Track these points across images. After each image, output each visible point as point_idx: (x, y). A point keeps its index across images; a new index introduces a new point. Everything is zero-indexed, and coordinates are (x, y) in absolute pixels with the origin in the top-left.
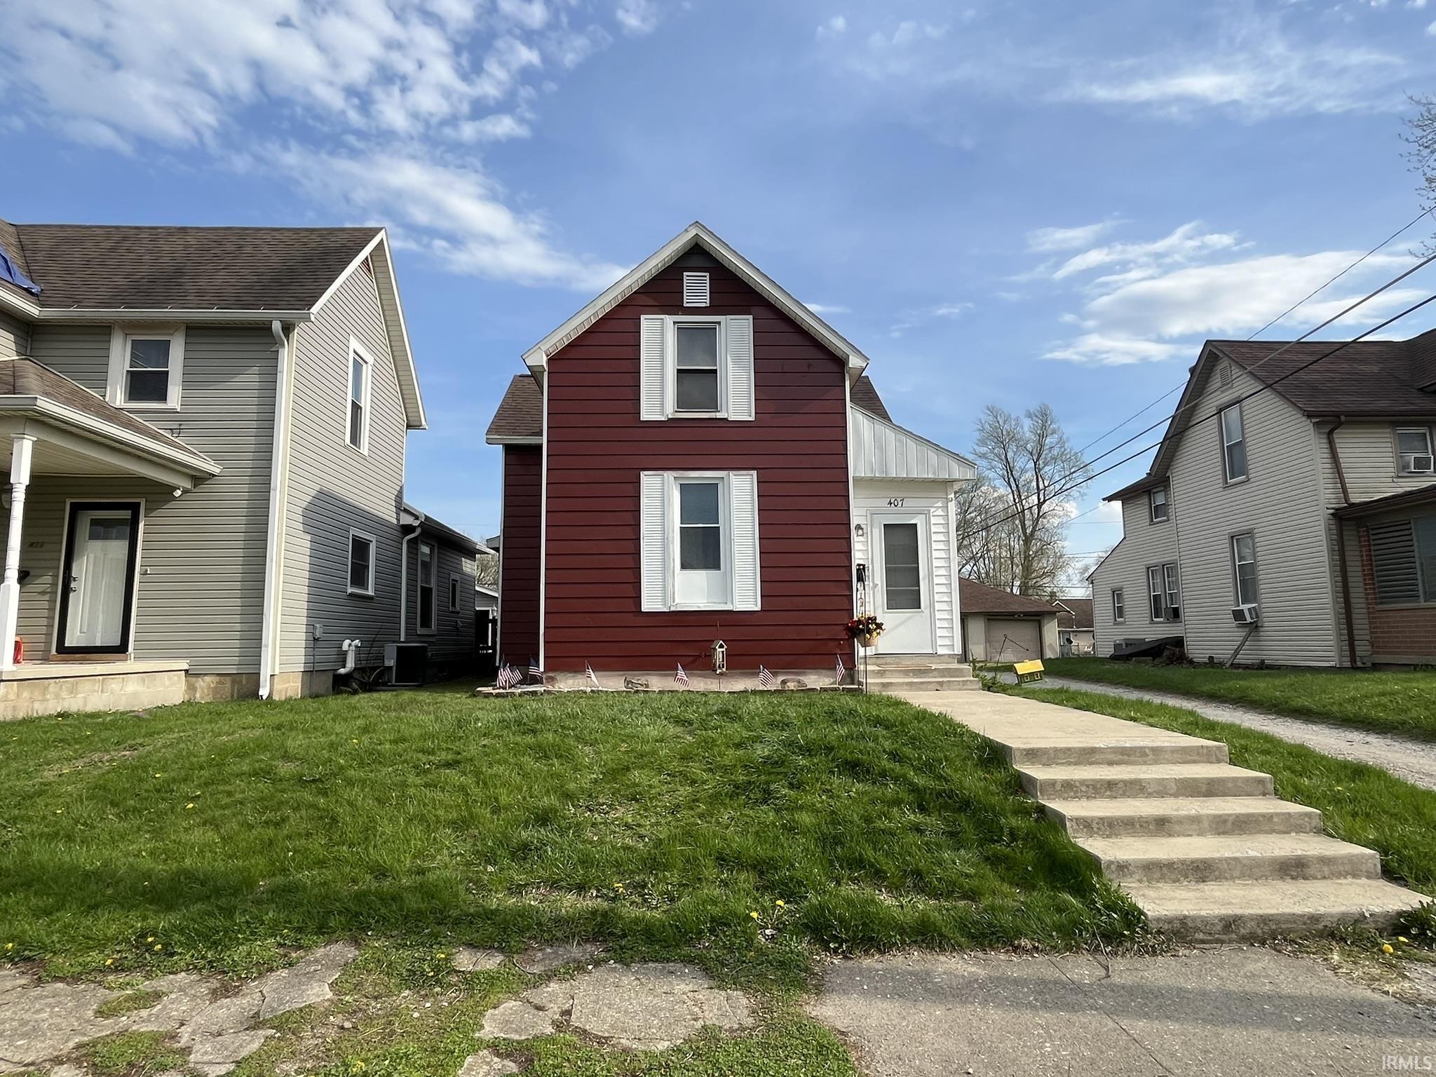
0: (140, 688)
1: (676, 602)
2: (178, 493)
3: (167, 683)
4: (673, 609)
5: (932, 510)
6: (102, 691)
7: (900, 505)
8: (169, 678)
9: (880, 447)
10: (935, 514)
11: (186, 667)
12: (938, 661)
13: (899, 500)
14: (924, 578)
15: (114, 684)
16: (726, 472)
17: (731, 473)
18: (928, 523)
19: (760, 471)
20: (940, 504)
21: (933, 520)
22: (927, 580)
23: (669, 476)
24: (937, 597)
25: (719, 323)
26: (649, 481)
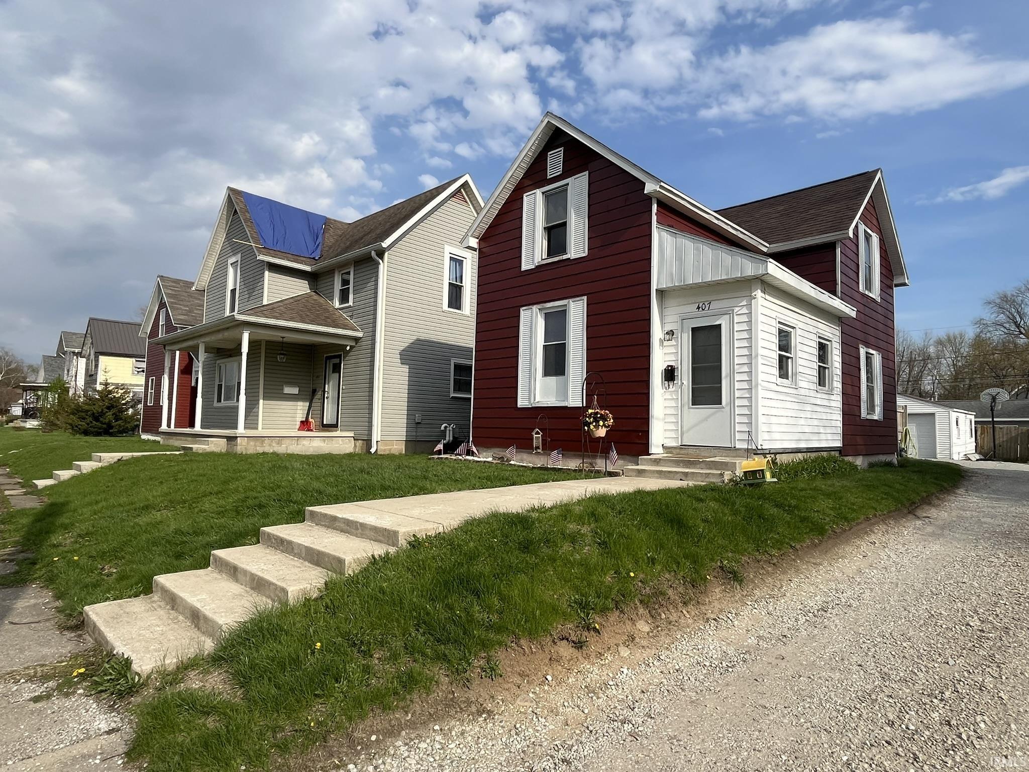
0: (322, 444)
1: (536, 401)
2: (348, 348)
3: (341, 443)
4: (533, 405)
5: (736, 309)
6: (297, 444)
7: (707, 308)
8: (342, 440)
9: (680, 258)
10: (737, 313)
11: (353, 435)
12: (735, 455)
13: (706, 304)
14: (726, 377)
15: (306, 442)
16: (567, 300)
17: (571, 300)
18: (732, 323)
19: (589, 295)
20: (744, 303)
21: (737, 319)
22: (729, 378)
23: (535, 308)
24: (737, 394)
25: (568, 184)
26: (525, 314)
